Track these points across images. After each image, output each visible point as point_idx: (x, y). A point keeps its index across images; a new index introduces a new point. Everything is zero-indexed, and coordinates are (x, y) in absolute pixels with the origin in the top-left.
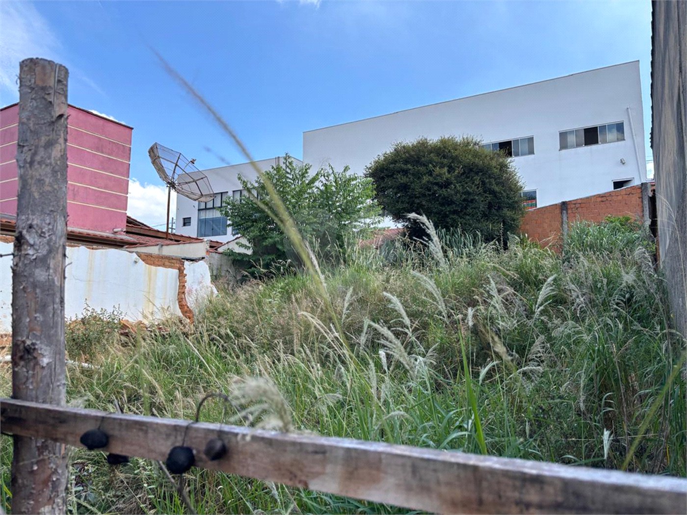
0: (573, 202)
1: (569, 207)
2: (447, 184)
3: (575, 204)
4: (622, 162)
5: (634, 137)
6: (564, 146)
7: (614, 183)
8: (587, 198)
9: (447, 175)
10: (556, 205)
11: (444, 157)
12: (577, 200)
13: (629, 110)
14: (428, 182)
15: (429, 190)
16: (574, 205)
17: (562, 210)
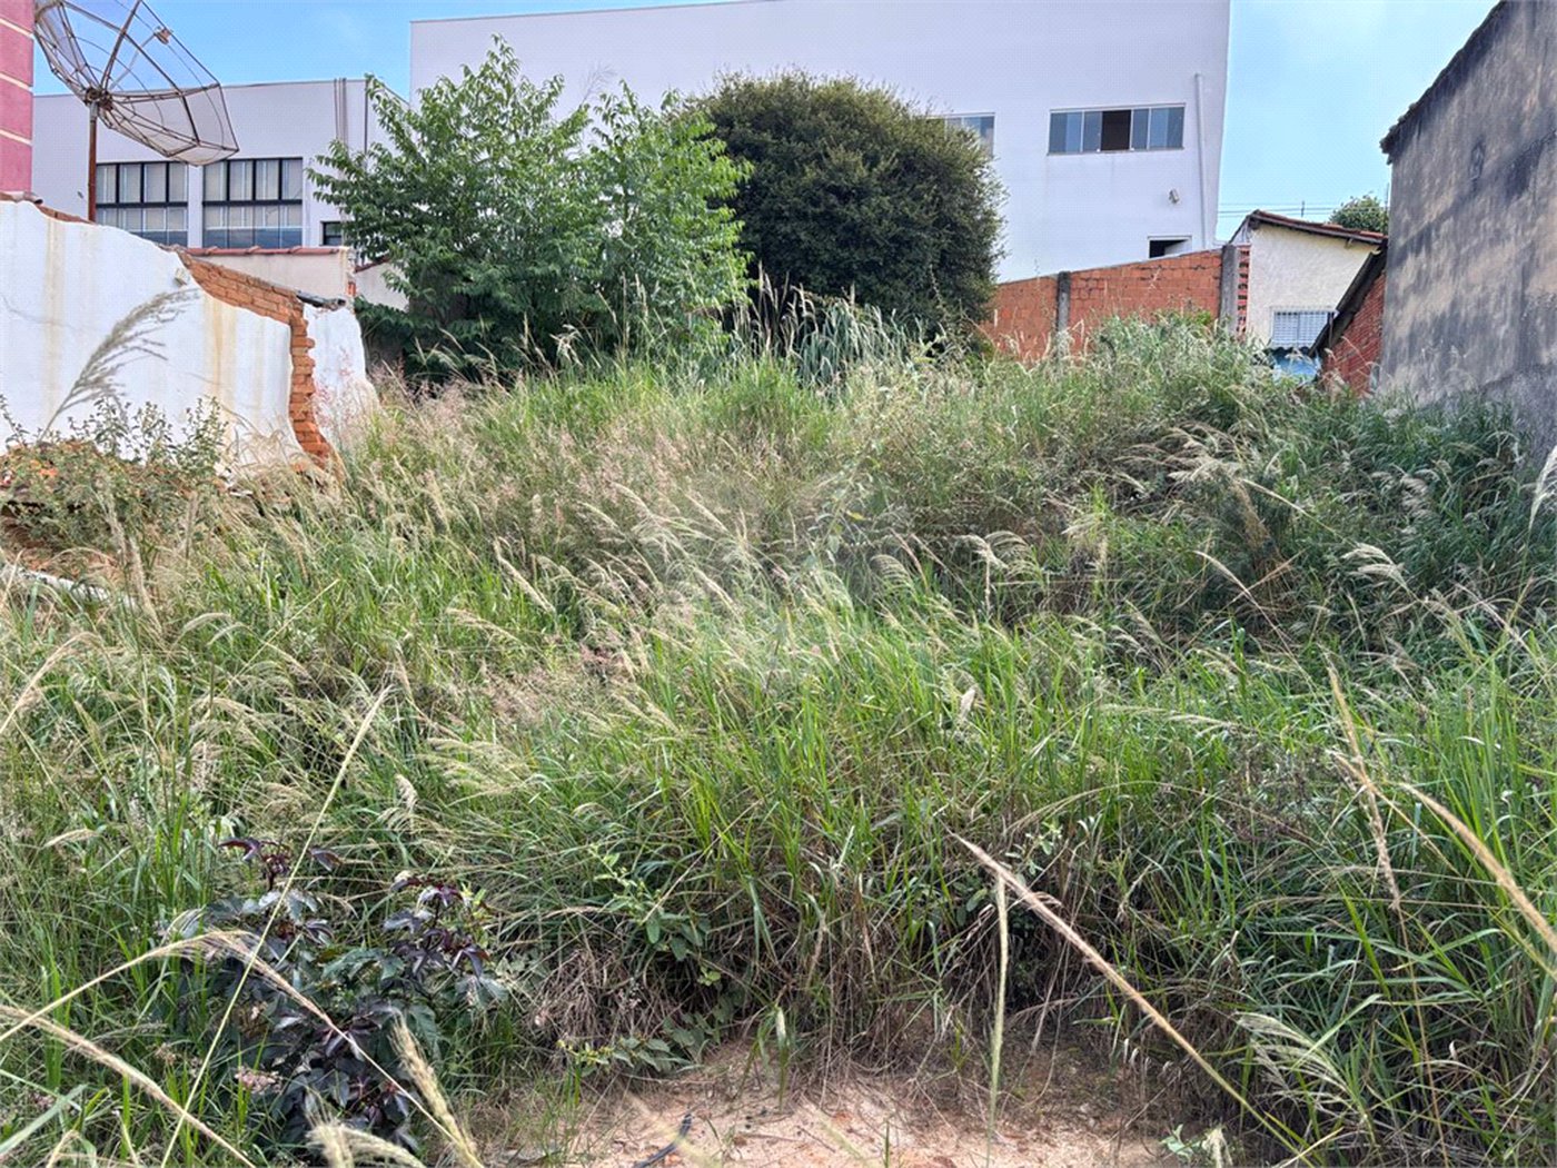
0: (1083, 275)
1: (1074, 285)
2: (860, 194)
3: (1087, 280)
4: (1173, 199)
5: (1203, 143)
6: (1058, 144)
7: (1152, 243)
8: (1114, 269)
9: (862, 171)
10: (1047, 278)
11: (854, 125)
12: (1092, 270)
13: (1200, 79)
14: (815, 182)
15: (816, 204)
16: (1084, 283)
17: (1059, 291)
